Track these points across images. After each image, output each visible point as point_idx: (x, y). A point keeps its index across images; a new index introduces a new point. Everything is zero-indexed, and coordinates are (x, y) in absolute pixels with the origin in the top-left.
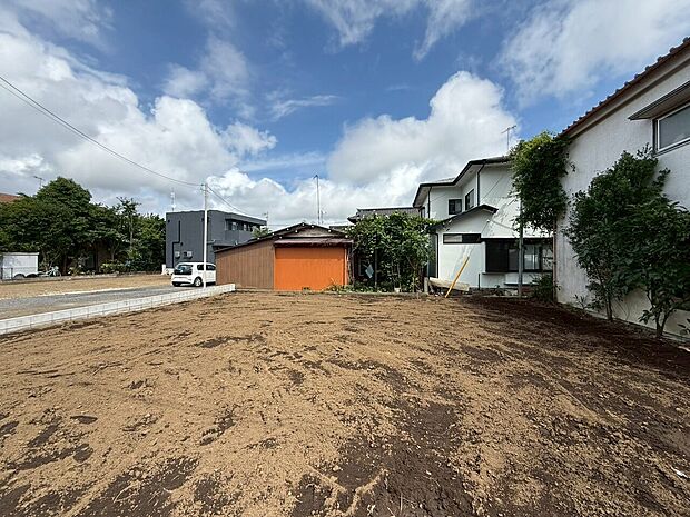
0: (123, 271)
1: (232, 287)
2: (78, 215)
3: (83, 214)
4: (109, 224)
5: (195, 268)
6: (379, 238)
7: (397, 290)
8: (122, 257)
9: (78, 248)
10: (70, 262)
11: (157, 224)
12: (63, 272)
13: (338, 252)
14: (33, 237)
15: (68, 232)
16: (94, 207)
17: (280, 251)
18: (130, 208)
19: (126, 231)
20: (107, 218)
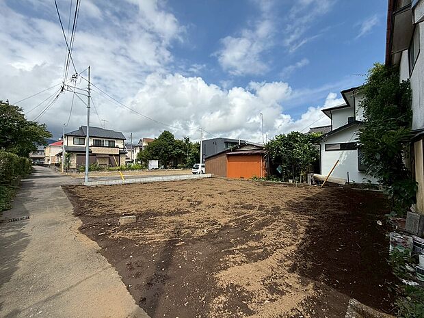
0: (184, 168)
1: (209, 175)
2: (169, 145)
3: (171, 144)
4: (180, 148)
5: (200, 167)
6: (278, 149)
7: (291, 181)
8: (185, 162)
9: (169, 159)
10: (168, 164)
11: (198, 146)
12: (165, 168)
13: (257, 158)
14: (157, 154)
15: (166, 152)
16: (175, 141)
17: (230, 158)
18: (187, 140)
19: (186, 151)
20: (180, 145)
